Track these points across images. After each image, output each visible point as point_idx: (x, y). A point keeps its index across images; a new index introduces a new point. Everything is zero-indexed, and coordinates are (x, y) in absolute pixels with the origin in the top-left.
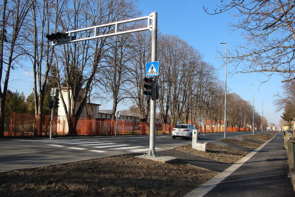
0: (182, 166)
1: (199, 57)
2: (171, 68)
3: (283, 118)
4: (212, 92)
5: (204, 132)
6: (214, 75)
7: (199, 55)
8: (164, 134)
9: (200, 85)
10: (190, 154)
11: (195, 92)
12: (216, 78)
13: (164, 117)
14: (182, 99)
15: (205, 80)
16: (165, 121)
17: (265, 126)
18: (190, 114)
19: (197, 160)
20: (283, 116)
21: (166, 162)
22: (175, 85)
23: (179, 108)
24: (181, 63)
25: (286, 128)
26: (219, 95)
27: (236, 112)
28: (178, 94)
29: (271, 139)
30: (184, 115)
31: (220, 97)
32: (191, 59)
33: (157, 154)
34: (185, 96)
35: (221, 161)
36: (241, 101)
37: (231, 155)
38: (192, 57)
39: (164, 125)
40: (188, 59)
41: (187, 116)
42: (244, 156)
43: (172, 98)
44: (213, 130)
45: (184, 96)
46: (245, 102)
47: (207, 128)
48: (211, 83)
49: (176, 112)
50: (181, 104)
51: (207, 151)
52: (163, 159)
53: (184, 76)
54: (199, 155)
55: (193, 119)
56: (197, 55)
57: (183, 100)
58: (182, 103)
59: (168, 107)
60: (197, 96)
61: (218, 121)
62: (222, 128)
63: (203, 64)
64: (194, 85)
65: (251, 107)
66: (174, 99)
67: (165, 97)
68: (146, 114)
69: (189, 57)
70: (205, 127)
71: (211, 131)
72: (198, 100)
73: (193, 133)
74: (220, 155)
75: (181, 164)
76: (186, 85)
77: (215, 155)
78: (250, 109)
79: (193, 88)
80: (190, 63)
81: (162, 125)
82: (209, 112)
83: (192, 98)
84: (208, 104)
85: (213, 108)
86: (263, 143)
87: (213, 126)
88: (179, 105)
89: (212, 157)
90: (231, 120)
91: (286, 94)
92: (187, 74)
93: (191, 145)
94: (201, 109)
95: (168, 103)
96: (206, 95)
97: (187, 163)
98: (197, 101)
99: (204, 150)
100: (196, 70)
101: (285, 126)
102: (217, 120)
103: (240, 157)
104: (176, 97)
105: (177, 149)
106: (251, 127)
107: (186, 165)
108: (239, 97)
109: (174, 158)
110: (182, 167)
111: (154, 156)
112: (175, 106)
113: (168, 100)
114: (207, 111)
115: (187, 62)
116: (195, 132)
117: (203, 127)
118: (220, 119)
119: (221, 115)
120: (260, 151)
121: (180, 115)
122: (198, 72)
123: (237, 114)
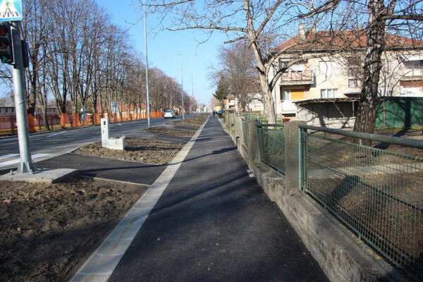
0: (84, 183)
1: (107, 18)
2: (66, 32)
3: (216, 97)
4: (127, 66)
5: (120, 120)
6: (128, 43)
7: (106, 15)
8: (64, 128)
9: (110, 57)
10: (99, 158)
11: (104, 66)
12: (131, 47)
13: (60, 105)
14: (85, 78)
15: (116, 50)
16: (64, 110)
17: (195, 108)
18: (99, 98)
19: (112, 169)
20: (215, 94)
21: (54, 182)
22: (74, 57)
23: (82, 90)
24: (81, 25)
25: (218, 109)
26: (136, 70)
27: (160, 92)
28: (80, 71)
29: (206, 123)
30: (90, 100)
31: (138, 74)
32: (94, 19)
33: (36, 167)
34: (90, 72)
35: (149, 162)
36: (165, 77)
37: (162, 152)
38: (96, 16)
39: (62, 117)
40: (90, 20)
41: (95, 101)
42: (180, 149)
43: (71, 76)
44: (131, 118)
45: (88, 72)
46: (169, 78)
47: (123, 116)
48: (125, 54)
49: (79, 96)
50: (85, 85)
51: (126, 149)
52: (48, 176)
53: (85, 44)
54: (113, 157)
55: (104, 104)
56: (104, 14)
57: (88, 78)
58: (87, 82)
59: (65, 90)
60: (107, 72)
61: (138, 105)
62: (143, 113)
63: (113, 27)
64: (101, 58)
65: (178, 85)
66: (74, 77)
67: (60, 75)
68: (32, 102)
69: (92, 16)
70: (121, 114)
71: (129, 119)
72: (109, 78)
73: (102, 123)
74: (146, 153)
75: (83, 179)
76: (90, 56)
77: (140, 154)
78: (176, 87)
79: (100, 62)
80: (94, 25)
81: (59, 116)
82: (124, 94)
83: (100, 76)
84: (122, 84)
85: (129, 88)
86: (198, 128)
87: (132, 112)
88: (82, 86)
89: (135, 159)
90: (155, 103)
91: (221, 66)
92: (90, 41)
93: (101, 142)
94: (113, 91)
95: (65, 84)
96: (120, 71)
97: (95, 176)
98: (107, 80)
99: (122, 149)
100: (104, 36)
101: (216, 106)
102: (136, 103)
103: (174, 152)
104: (76, 75)
105: (78, 153)
106: (178, 110)
107: (93, 181)
108: (162, 73)
109: (69, 171)
110: (86, 187)
111: (30, 172)
112: (77, 87)
113: (65, 80)
114: (122, 92)
115: (89, 24)
116: (105, 122)
117: (118, 114)
118: (140, 102)
119: (141, 96)
120: (197, 140)
121: (84, 100)
122: (106, 39)
123: (161, 95)
